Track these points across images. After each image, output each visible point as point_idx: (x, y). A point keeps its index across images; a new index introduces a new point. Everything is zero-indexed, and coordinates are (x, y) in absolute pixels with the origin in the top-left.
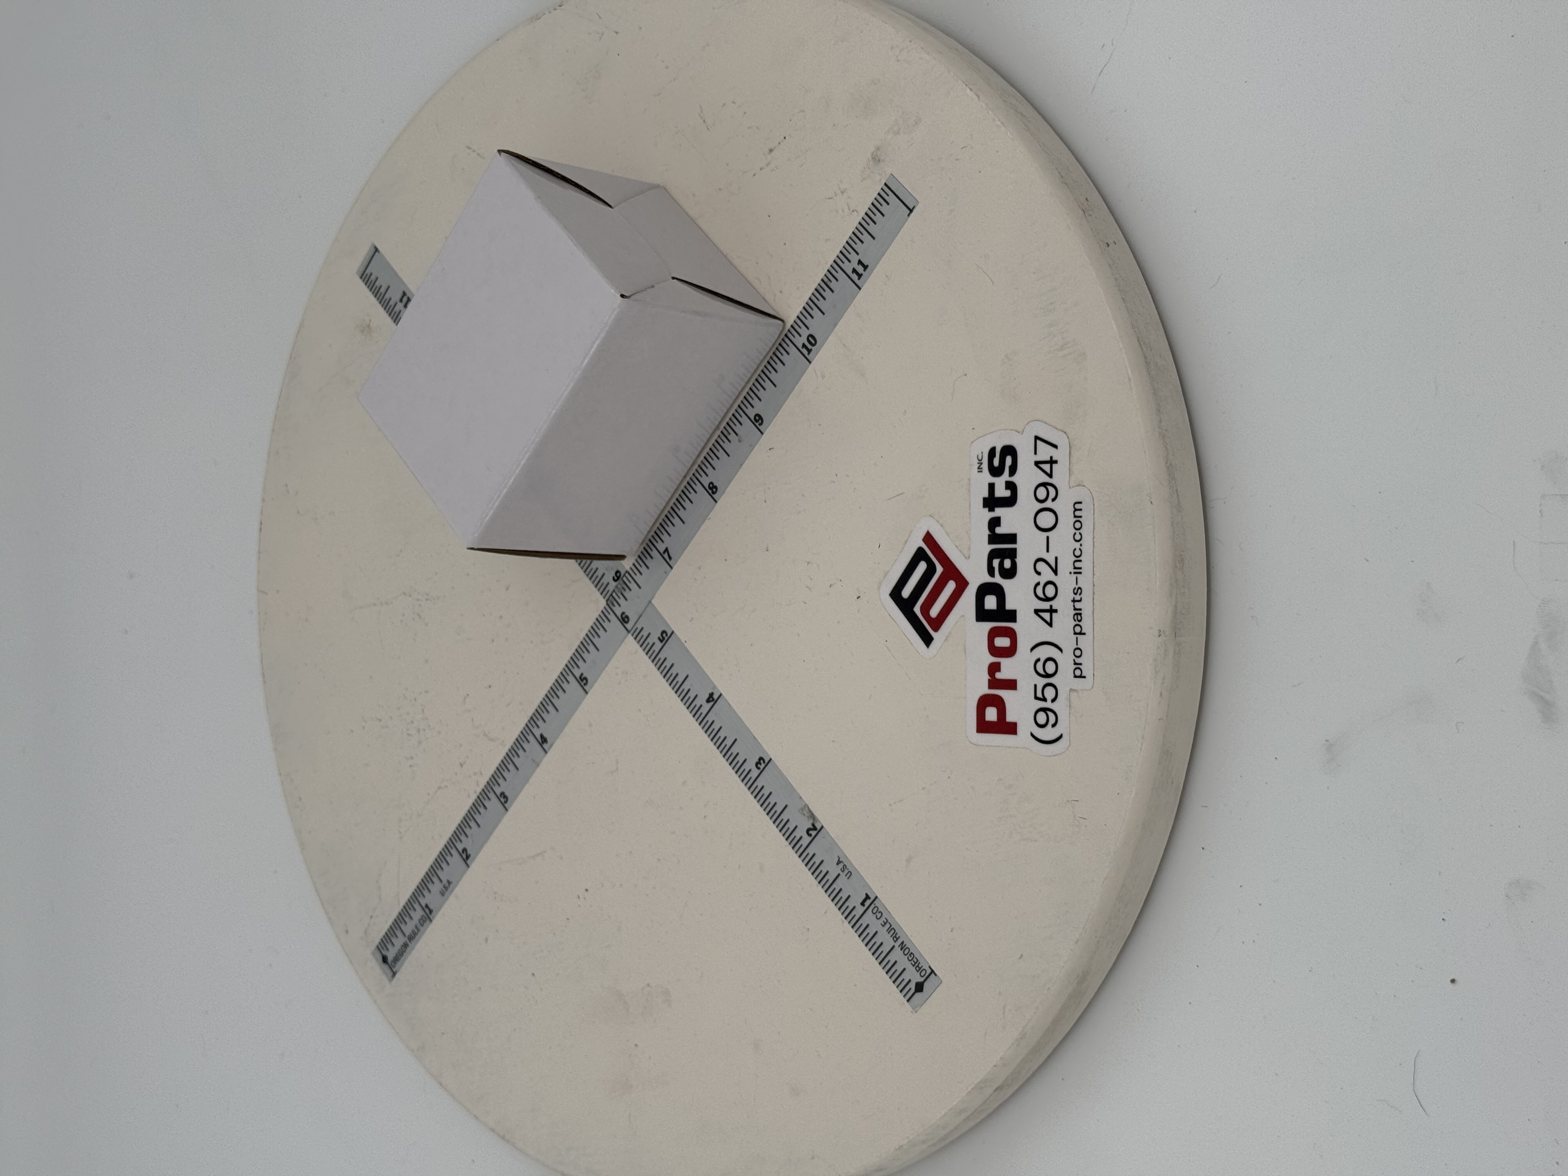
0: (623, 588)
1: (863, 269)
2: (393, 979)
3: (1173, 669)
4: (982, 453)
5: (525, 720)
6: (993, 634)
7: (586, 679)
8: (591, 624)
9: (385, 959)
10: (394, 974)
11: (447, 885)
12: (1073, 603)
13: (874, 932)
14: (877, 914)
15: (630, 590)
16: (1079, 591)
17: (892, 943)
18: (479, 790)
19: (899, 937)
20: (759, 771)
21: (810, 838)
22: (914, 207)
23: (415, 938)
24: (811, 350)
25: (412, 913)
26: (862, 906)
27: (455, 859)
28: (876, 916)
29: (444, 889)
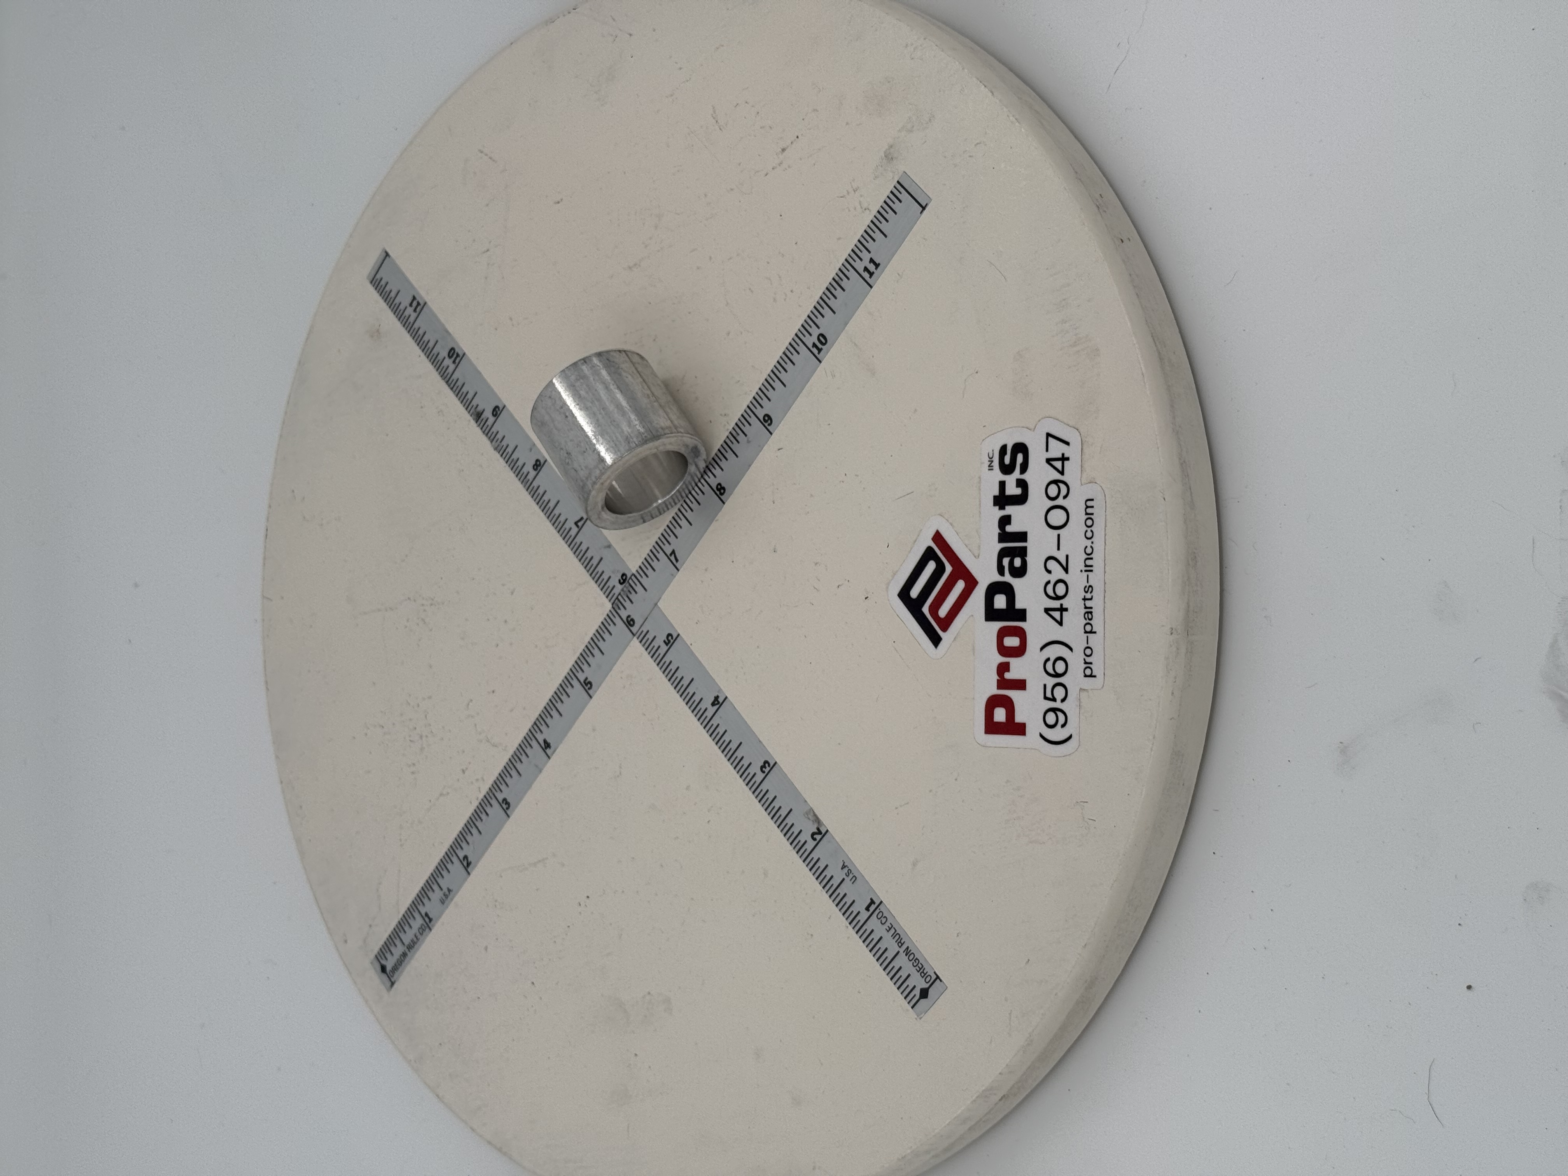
0: (629, 591)
1: (874, 267)
2: (391, 990)
3: (1185, 667)
4: (993, 451)
5: (529, 725)
6: (1002, 634)
7: (590, 683)
8: (596, 627)
9: (383, 969)
10: (393, 984)
11: (447, 893)
12: (1083, 601)
13: (879, 938)
14: (882, 919)
15: (636, 592)
16: (1090, 589)
17: (897, 949)
18: (481, 796)
19: (904, 942)
20: (764, 775)
21: (815, 843)
22: (927, 204)
23: (413, 947)
24: (821, 349)
25: (411, 921)
26: (866, 911)
27: (456, 867)
28: (881, 921)
29: (444, 898)
